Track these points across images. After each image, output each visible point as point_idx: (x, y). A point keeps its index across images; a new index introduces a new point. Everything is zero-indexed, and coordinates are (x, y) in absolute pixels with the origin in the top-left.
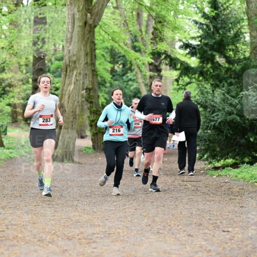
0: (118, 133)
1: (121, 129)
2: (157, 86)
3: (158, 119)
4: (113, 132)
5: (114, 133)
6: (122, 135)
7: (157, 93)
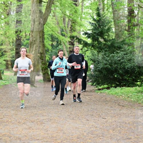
0: (61, 72)
1: (63, 70)
2: (77, 49)
3: (78, 67)
5: (59, 72)
6: (63, 73)
7: (77, 52)
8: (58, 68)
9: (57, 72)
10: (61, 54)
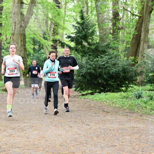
0: (53, 76)
1: (55, 74)
2: (66, 51)
3: (67, 69)
4: (51, 75)
6: (56, 77)
7: (66, 55)
8: (49, 73)
9: (49, 77)
10: (53, 56)
